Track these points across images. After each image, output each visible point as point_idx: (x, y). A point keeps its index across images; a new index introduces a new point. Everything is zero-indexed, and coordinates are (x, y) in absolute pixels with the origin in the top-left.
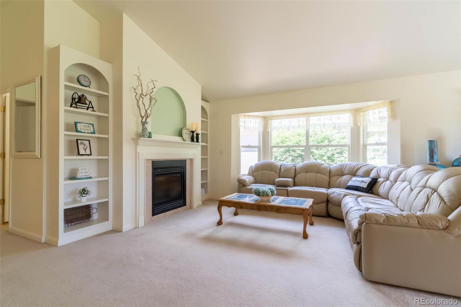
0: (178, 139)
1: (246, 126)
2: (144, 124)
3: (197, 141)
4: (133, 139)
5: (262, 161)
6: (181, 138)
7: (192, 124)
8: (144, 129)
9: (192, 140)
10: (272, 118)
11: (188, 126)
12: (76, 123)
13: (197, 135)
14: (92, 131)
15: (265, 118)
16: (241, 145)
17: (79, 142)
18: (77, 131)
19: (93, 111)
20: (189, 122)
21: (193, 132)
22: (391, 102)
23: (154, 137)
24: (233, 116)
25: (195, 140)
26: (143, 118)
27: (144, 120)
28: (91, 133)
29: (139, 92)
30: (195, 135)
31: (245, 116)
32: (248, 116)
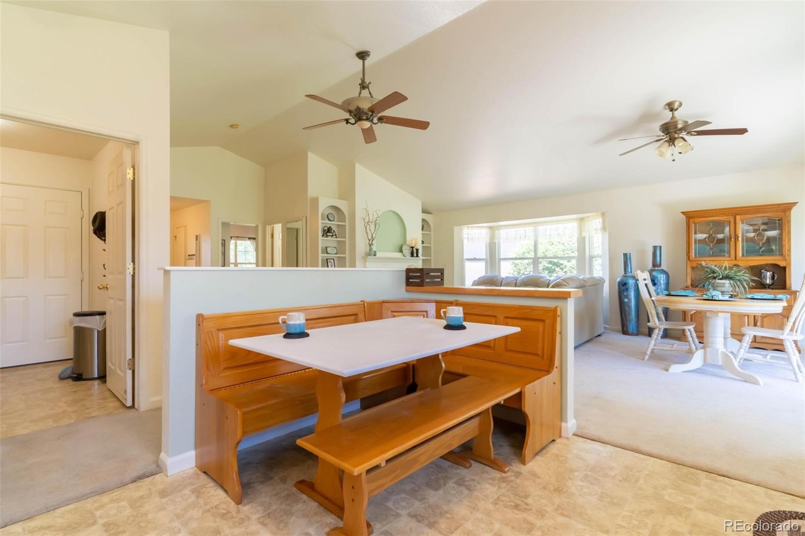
0: (399, 255)
1: (469, 237)
2: (370, 245)
3: (417, 256)
4: (363, 257)
5: (489, 274)
6: (401, 254)
7: (412, 241)
8: (371, 249)
9: (412, 255)
10: (499, 228)
11: (408, 243)
12: (326, 248)
13: (417, 250)
14: (336, 252)
15: (491, 228)
16: (465, 257)
17: (328, 260)
18: (327, 253)
19: (336, 238)
20: (408, 238)
21: (413, 248)
22: (603, 214)
23: (378, 255)
24: (456, 229)
25: (415, 255)
26: (370, 241)
27: (370, 242)
28: (335, 254)
29: (367, 220)
30: (415, 251)
31: (468, 227)
32: (472, 227)
